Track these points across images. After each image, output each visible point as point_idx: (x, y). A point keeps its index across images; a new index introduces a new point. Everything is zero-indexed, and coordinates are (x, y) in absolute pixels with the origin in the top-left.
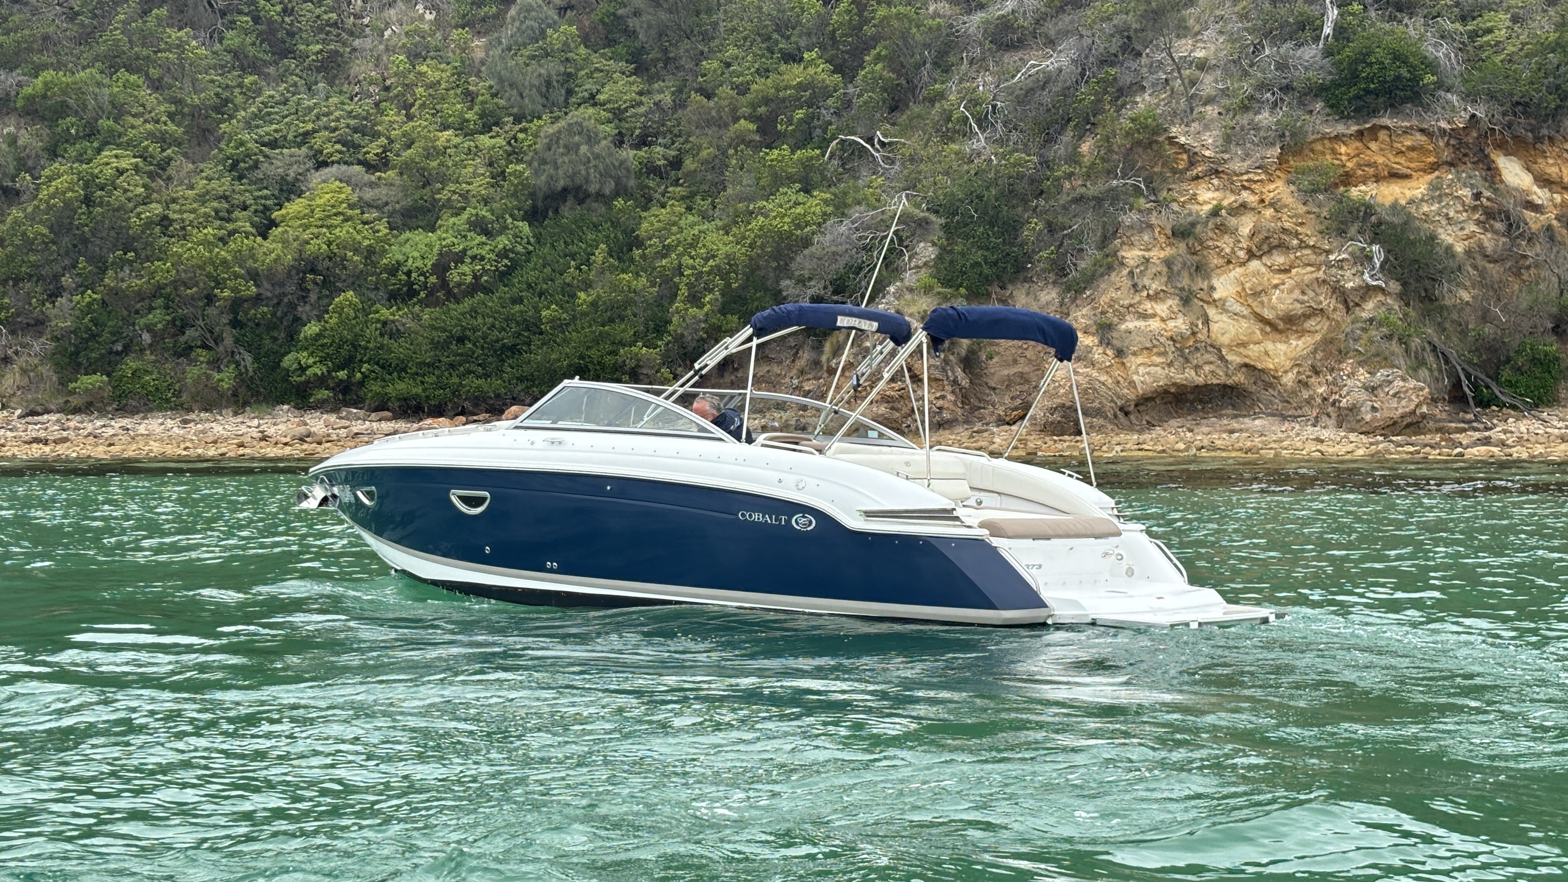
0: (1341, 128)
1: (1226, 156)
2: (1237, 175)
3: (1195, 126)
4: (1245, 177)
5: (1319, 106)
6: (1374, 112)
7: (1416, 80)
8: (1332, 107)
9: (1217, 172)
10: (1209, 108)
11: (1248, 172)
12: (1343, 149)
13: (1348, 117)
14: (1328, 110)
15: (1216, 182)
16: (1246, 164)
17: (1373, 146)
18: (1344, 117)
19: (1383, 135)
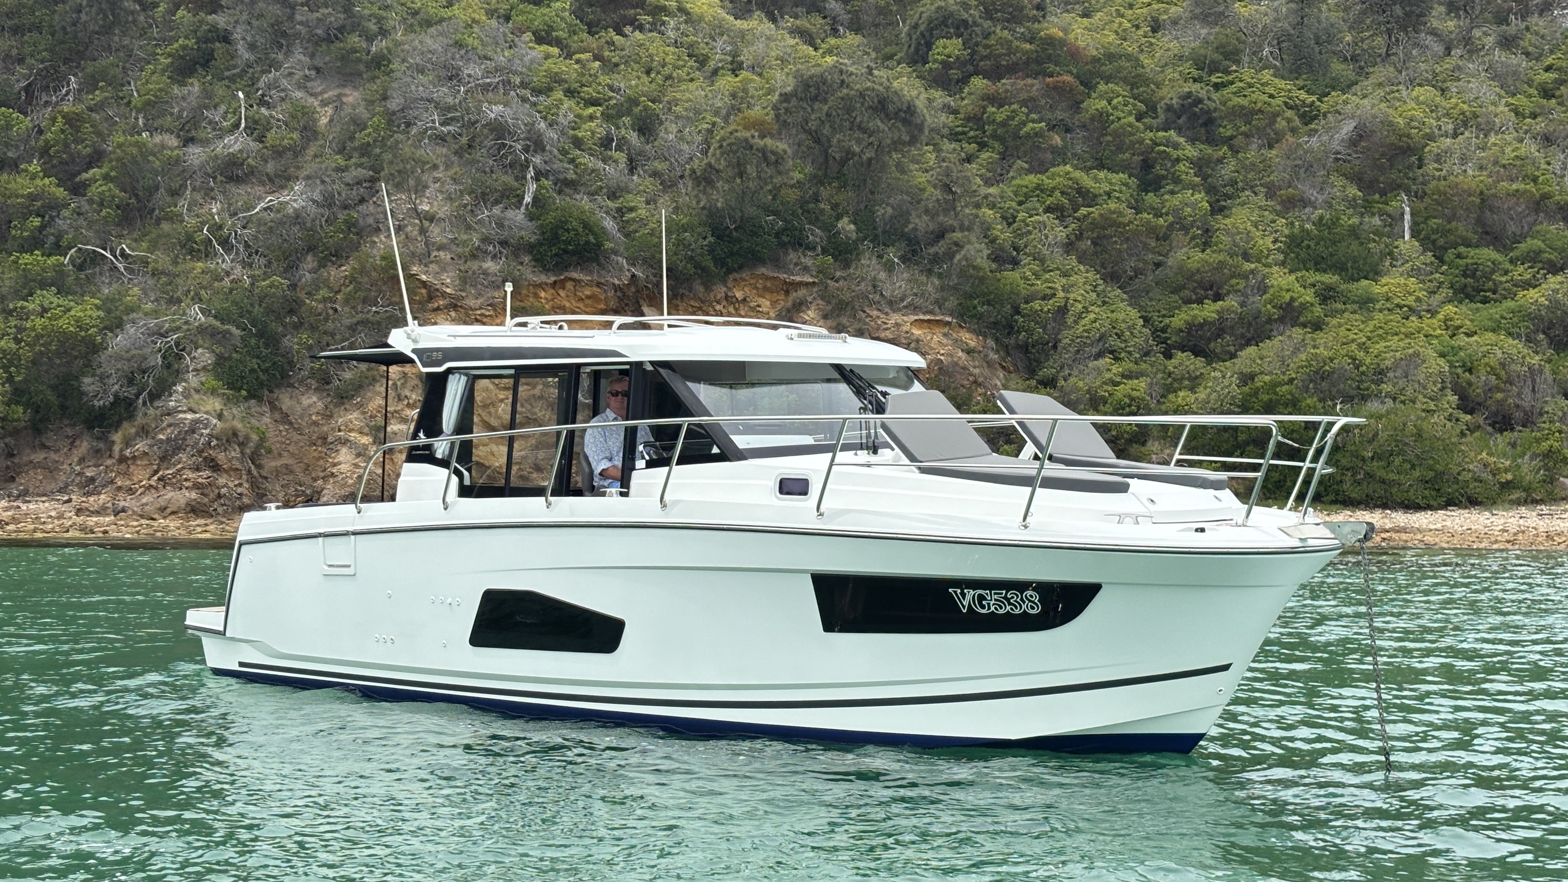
0: (543, 278)
1: (464, 294)
2: (472, 309)
3: (433, 267)
4: (479, 312)
5: (527, 259)
6: (566, 268)
7: (599, 245)
8: (536, 260)
9: (455, 307)
10: (442, 254)
11: (480, 308)
12: (543, 294)
13: (548, 270)
14: (533, 263)
15: (453, 314)
16: (479, 301)
17: (562, 293)
18: (546, 270)
19: (569, 285)
